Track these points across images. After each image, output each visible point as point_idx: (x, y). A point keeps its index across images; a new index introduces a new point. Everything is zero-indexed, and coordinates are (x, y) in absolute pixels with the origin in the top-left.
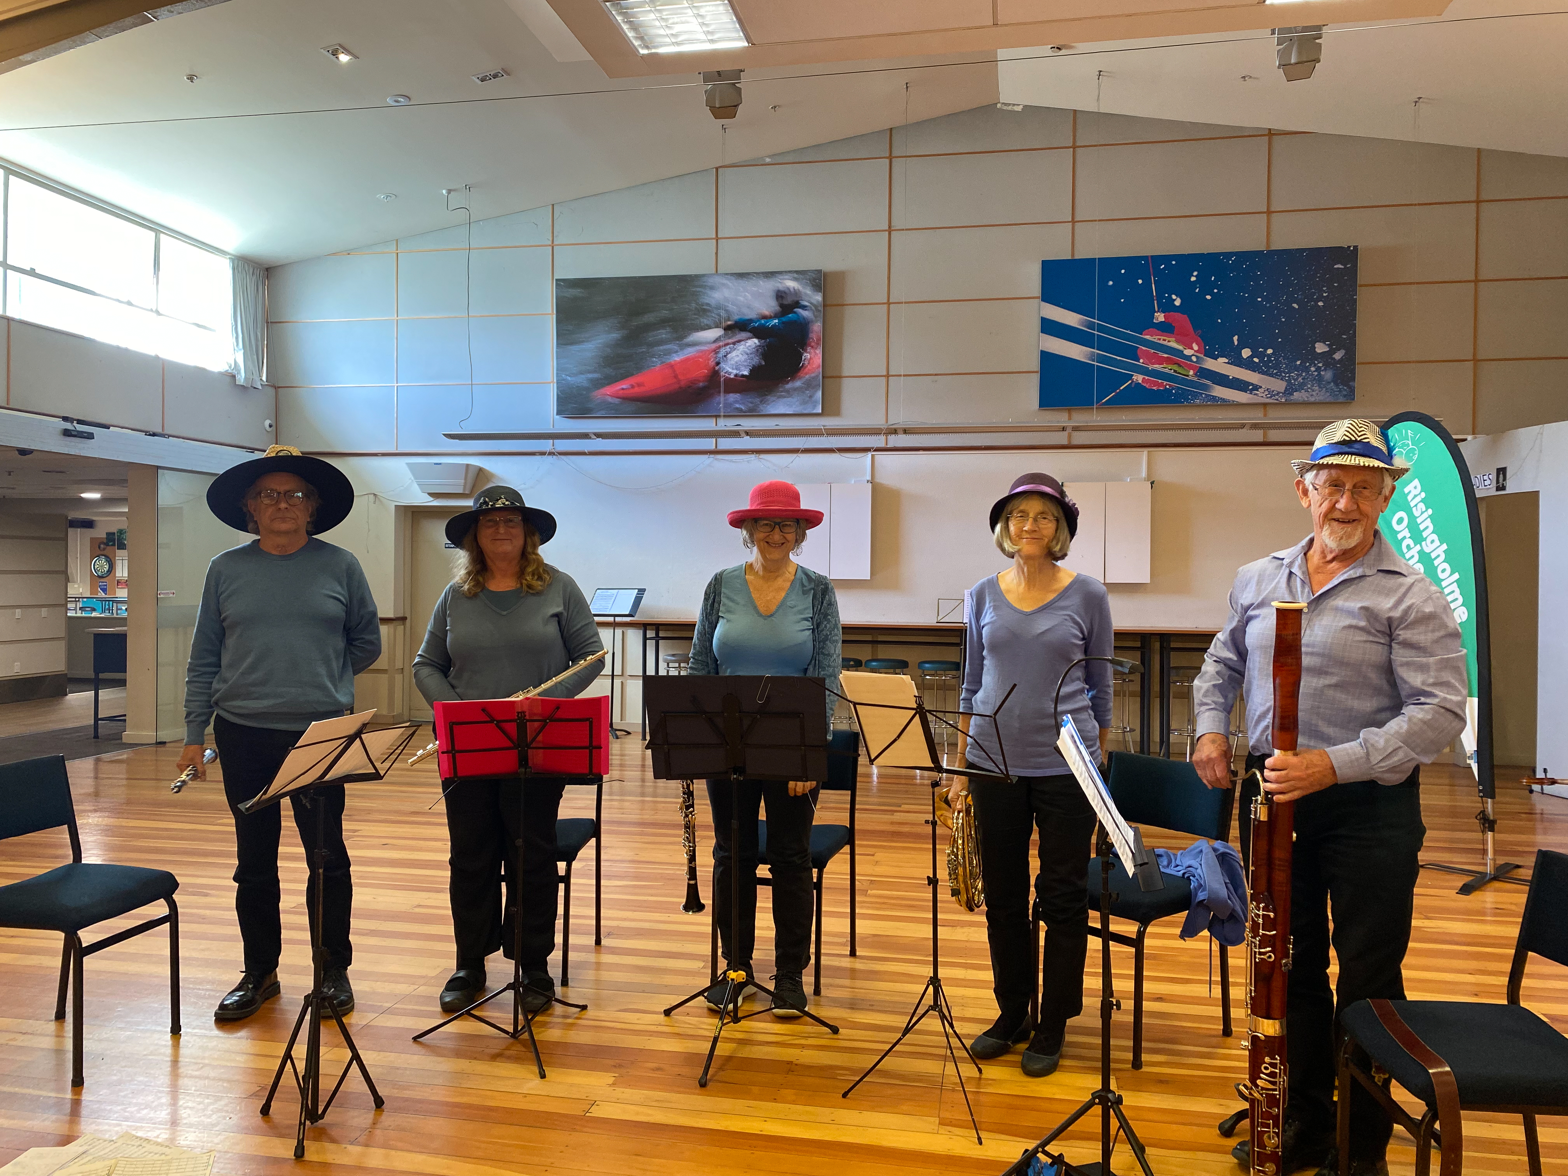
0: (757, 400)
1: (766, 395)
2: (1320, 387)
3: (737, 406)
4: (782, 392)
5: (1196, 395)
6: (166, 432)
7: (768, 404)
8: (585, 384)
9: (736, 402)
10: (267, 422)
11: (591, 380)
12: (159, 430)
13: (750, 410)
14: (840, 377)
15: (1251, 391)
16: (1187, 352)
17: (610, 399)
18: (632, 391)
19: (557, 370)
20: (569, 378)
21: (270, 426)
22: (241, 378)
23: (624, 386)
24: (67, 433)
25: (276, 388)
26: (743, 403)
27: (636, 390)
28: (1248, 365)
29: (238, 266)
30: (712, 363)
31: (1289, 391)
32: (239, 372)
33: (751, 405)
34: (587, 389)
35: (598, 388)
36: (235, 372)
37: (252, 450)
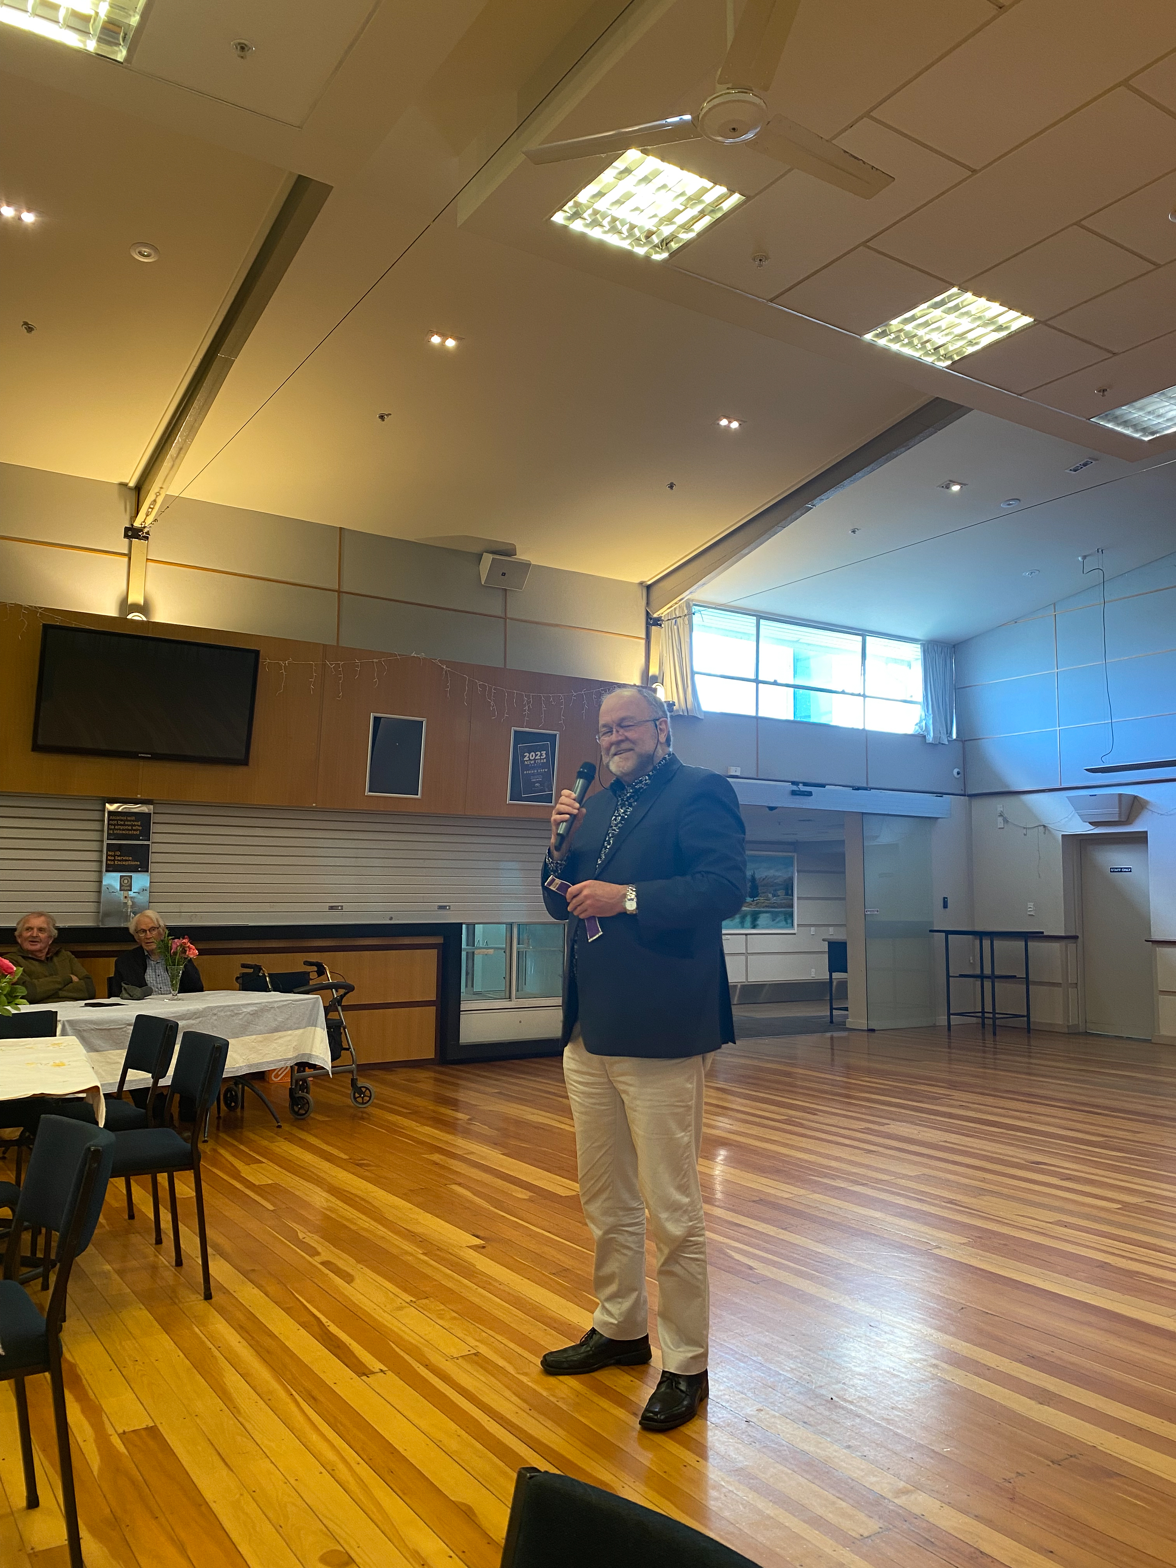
6: (870, 785)
10: (956, 771)
12: (865, 785)
21: (958, 773)
22: (930, 738)
24: (794, 793)
25: (964, 742)
29: (928, 648)
32: (929, 733)
36: (926, 733)
37: (941, 794)
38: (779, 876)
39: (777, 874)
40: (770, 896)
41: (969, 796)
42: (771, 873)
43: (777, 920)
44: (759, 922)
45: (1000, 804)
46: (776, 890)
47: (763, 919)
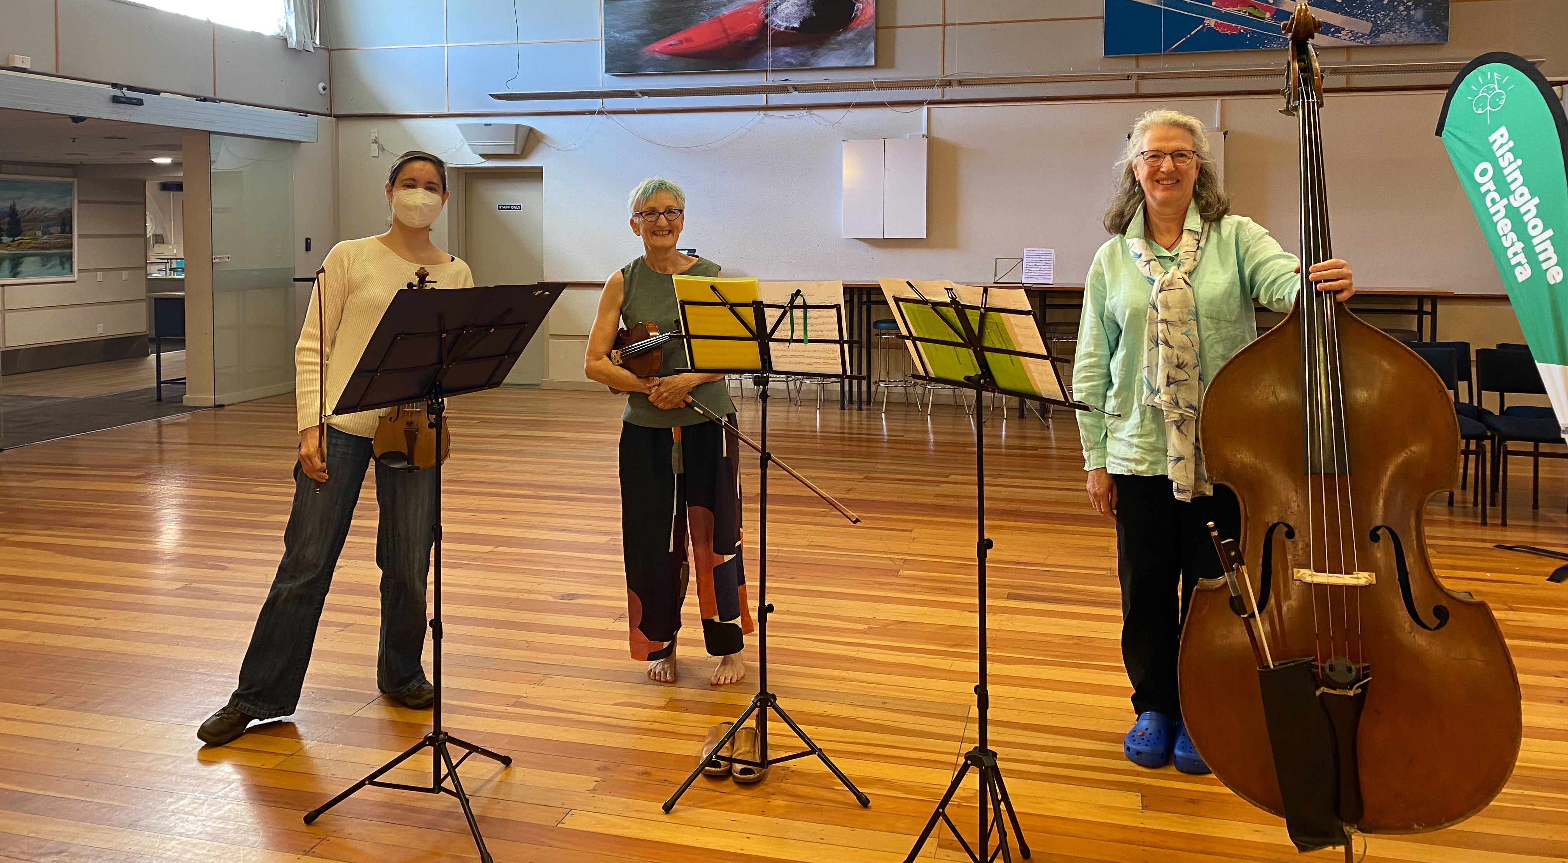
0: (809, 53)
1: (818, 48)
2: (1409, 27)
3: (788, 59)
4: (834, 44)
7: (819, 57)
8: (634, 40)
9: (787, 56)
10: (321, 85)
11: (639, 37)
12: (212, 96)
13: (802, 64)
14: (894, 27)
17: (658, 56)
18: (681, 46)
19: (605, 27)
20: (617, 35)
21: (324, 89)
22: (292, 42)
23: (672, 41)
24: (116, 100)
25: (329, 50)
26: (794, 57)
27: (685, 45)
30: (761, 16)
31: (1375, 32)
32: (291, 36)
33: (801, 59)
34: (635, 46)
35: (646, 45)
36: (287, 35)
37: (305, 113)
38: (53, 209)
39: (50, 205)
40: (39, 233)
41: (335, 116)
42: (41, 204)
43: (50, 265)
44: (22, 268)
45: (374, 129)
46: (48, 226)
47: (29, 264)
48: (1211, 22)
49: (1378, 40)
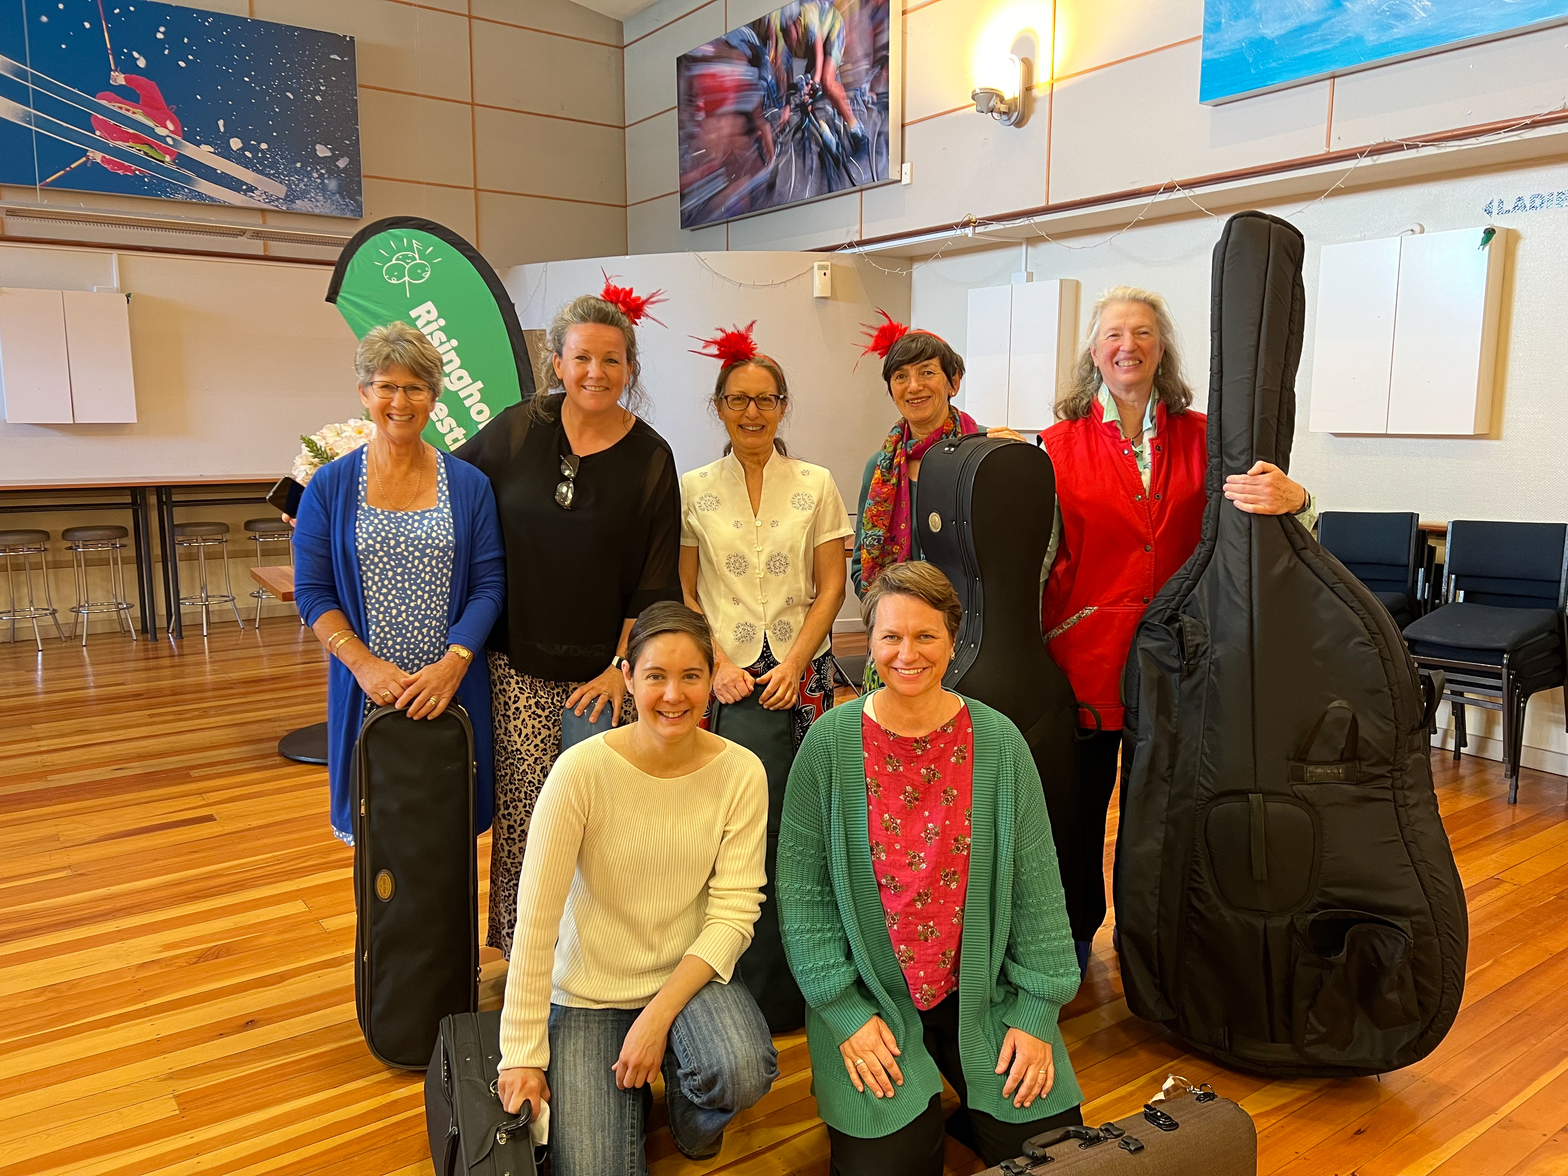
2: (324, 197)
5: (176, 189)
15: (245, 191)
16: (161, 131)
28: (238, 158)
31: (290, 197)
48: (97, 156)
49: (294, 206)
